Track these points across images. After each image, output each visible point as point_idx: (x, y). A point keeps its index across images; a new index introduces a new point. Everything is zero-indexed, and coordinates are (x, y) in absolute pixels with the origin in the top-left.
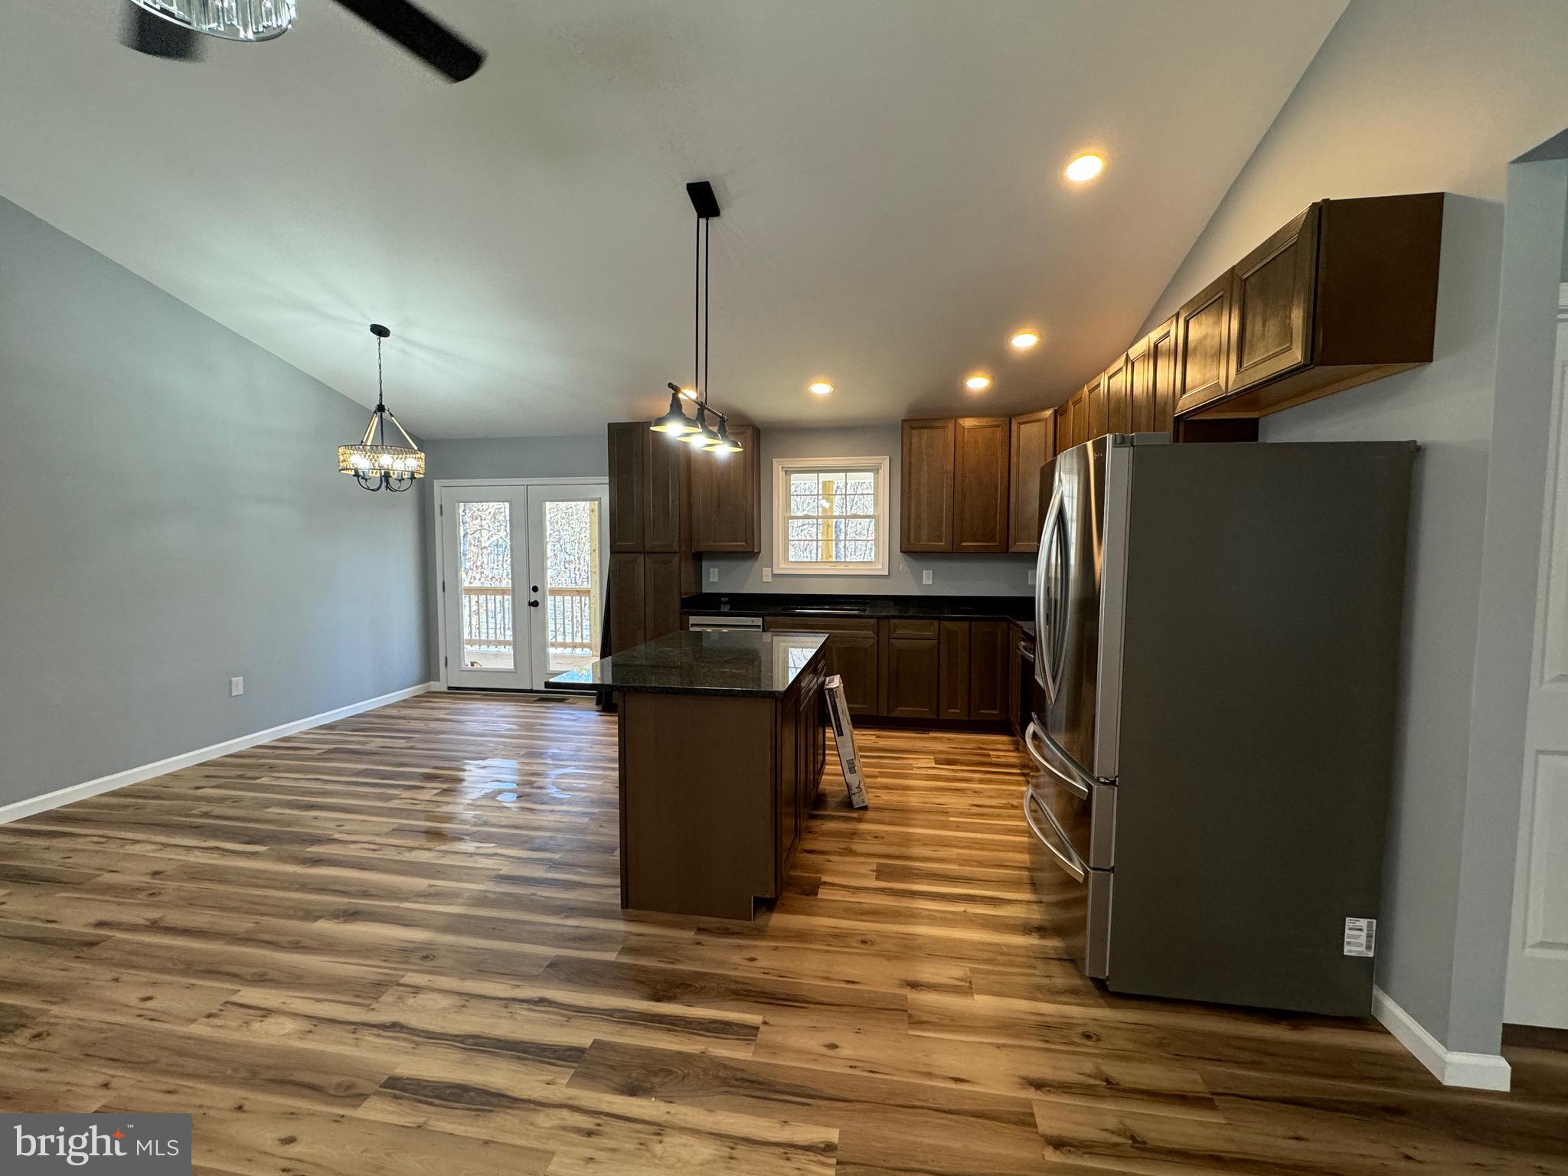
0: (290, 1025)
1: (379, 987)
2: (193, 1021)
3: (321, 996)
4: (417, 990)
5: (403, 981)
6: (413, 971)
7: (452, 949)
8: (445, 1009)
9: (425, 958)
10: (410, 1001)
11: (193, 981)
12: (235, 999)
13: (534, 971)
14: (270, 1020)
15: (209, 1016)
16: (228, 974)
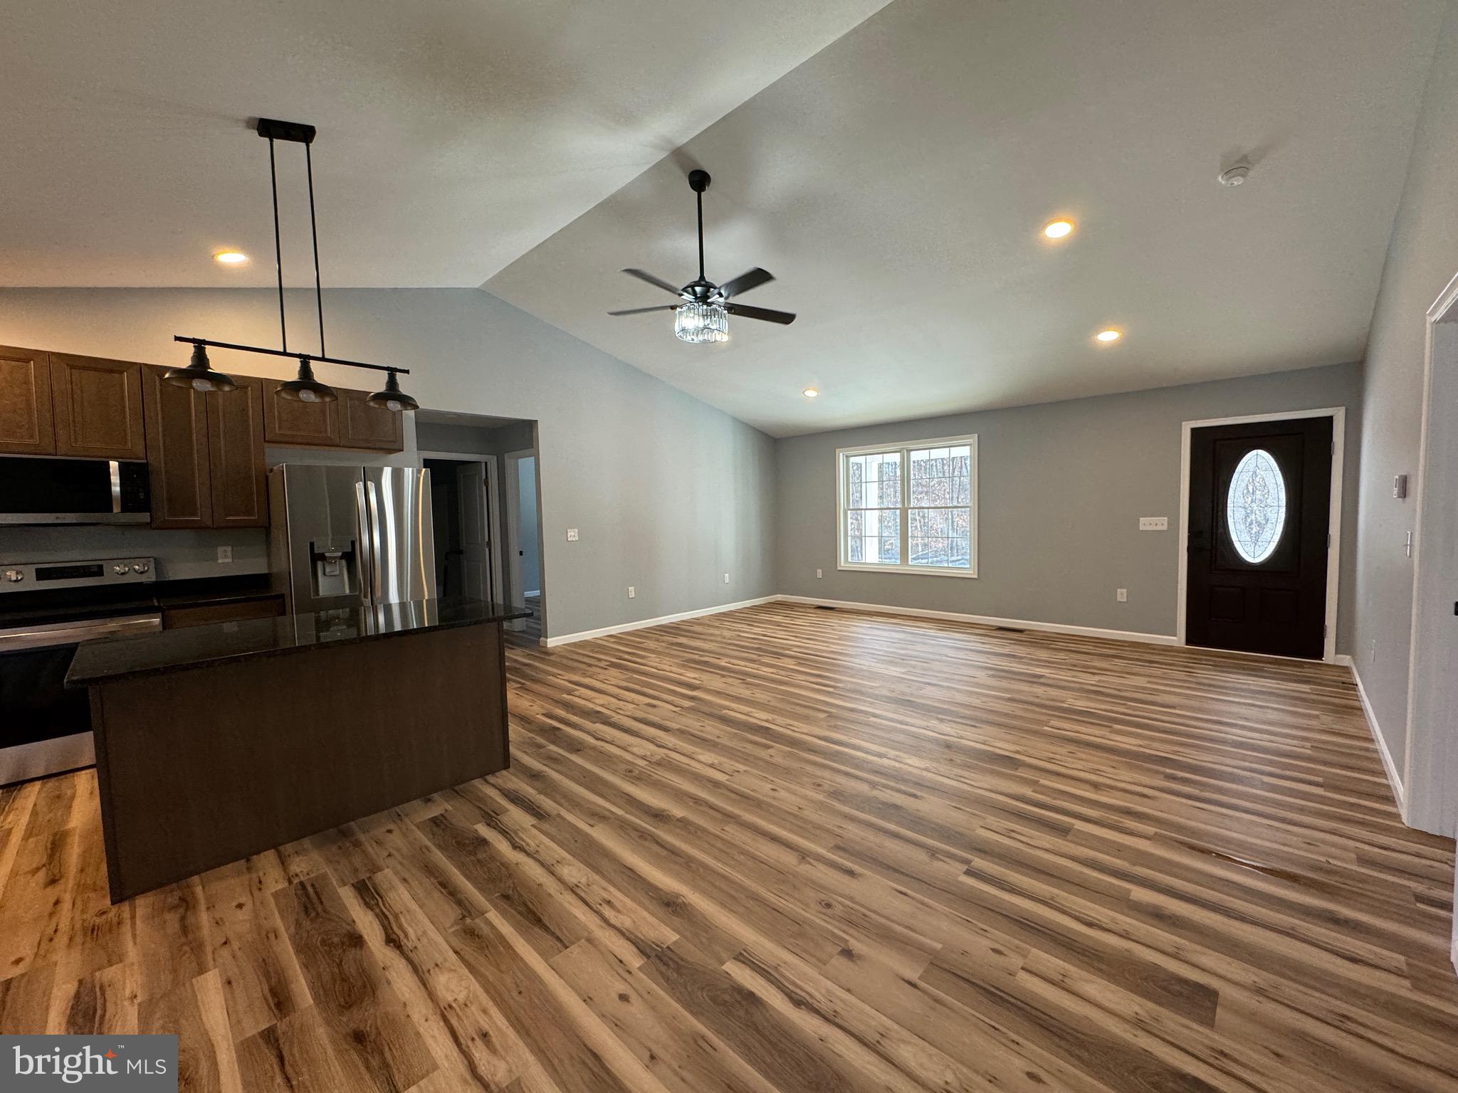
0: (701, 758)
1: (659, 764)
2: (745, 771)
3: (687, 766)
4: (643, 758)
5: (646, 763)
6: (639, 766)
7: (615, 772)
8: (636, 746)
9: (630, 771)
10: (648, 753)
11: (752, 793)
12: (728, 777)
13: (590, 752)
14: (710, 762)
15: (738, 771)
16: (737, 794)
